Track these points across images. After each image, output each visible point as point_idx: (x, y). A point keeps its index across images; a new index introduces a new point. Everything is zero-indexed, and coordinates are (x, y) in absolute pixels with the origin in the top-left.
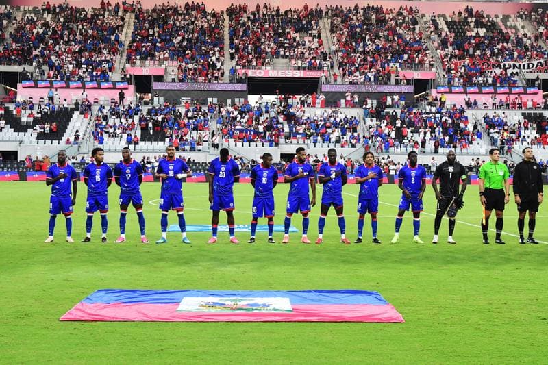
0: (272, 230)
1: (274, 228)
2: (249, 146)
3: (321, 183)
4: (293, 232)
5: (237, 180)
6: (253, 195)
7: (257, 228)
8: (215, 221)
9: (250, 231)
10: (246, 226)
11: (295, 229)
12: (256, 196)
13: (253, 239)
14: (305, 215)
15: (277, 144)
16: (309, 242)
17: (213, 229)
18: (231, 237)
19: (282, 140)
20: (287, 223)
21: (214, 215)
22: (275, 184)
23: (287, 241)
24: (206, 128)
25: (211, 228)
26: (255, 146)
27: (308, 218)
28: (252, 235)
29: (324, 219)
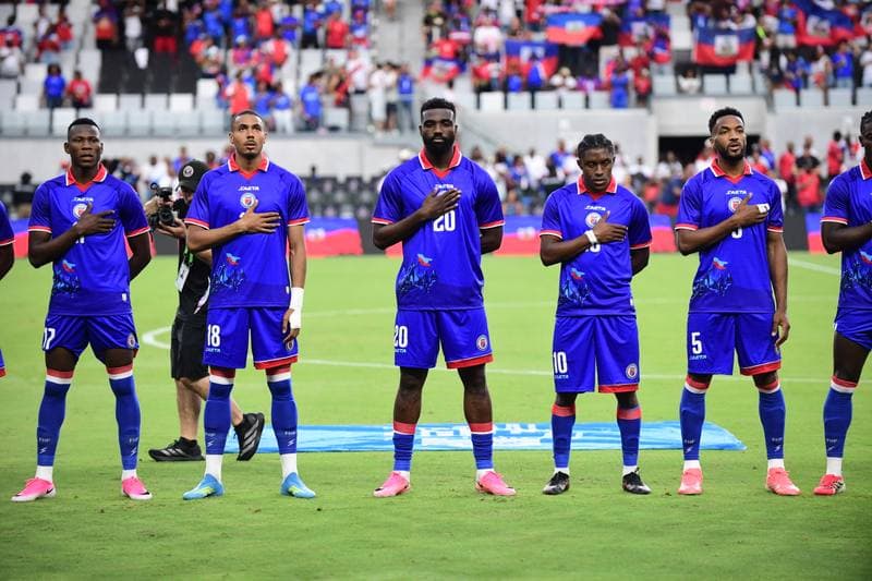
0: (636, 442)
1: (644, 435)
2: (533, 105)
4: (722, 448)
5: (492, 244)
6: (555, 304)
7: (577, 434)
8: (407, 410)
9: (550, 446)
10: (532, 429)
11: (727, 438)
12: (565, 306)
13: (561, 477)
14: (765, 380)
15: (645, 97)
16: (794, 488)
17: (397, 439)
18: (483, 472)
19: (664, 82)
20: (692, 417)
21: (404, 385)
23: (697, 488)
24: (360, 41)
25: (390, 435)
26: (554, 104)
27: (779, 391)
28: (558, 465)
29: (848, 396)
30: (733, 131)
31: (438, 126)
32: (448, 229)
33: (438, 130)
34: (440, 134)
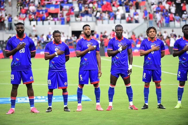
0: (67, 100)
1: (69, 98)
2: (43, 24)
3: (109, 56)
4: (86, 101)
5: (33, 56)
6: (48, 69)
7: (54, 98)
8: (14, 94)
9: (47, 101)
10: (43, 97)
11: (87, 98)
12: (50, 69)
13: (50, 108)
14: (96, 85)
15: (68, 22)
16: (102, 109)
17: (12, 101)
18: (32, 108)
19: (73, 18)
20: (80, 94)
21: (13, 88)
22: (67, 59)
23: (81, 110)
24: (2, 9)
25: (10, 100)
26: (48, 24)
27: (99, 88)
28: (49, 105)
29: (113, 88)
30: (88, 30)
31: (20, 29)
32: (23, 52)
33: (20, 30)
34: (20, 31)
